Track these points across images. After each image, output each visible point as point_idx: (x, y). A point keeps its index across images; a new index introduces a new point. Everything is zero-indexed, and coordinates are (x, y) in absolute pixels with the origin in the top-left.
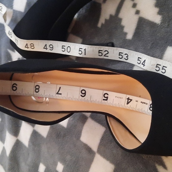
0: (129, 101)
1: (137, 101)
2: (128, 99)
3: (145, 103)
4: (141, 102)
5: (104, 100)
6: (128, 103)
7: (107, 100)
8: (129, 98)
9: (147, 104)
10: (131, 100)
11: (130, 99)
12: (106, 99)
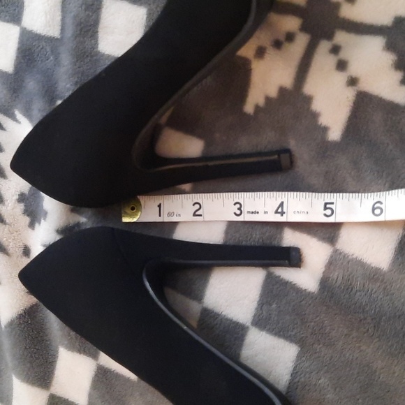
0: (280, 210)
1: (266, 212)
2: (282, 213)
3: (252, 213)
4: (258, 213)
5: (333, 203)
6: (282, 205)
7: (326, 204)
8: (282, 215)
9: (249, 212)
10: (277, 212)
11: (279, 213)
12: (328, 206)
